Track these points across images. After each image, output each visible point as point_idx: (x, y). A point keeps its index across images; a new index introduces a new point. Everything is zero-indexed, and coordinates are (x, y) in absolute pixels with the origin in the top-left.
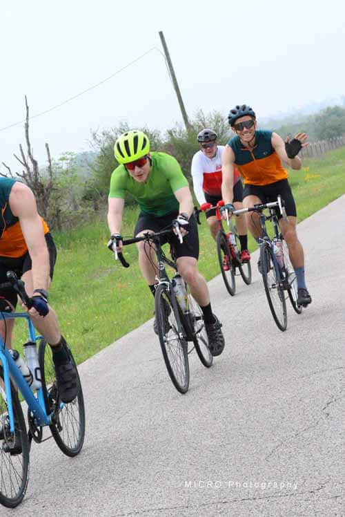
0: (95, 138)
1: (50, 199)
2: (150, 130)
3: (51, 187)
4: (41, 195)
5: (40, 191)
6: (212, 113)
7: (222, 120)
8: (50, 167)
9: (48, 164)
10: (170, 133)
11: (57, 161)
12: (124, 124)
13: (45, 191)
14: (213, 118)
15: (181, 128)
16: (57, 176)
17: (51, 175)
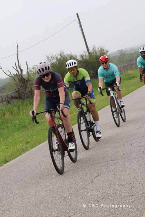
0: (48, 59)
1: (28, 85)
2: (73, 55)
3: (28, 80)
4: (24, 83)
5: (23, 82)
6: (99, 48)
7: (103, 50)
8: (28, 72)
9: (27, 70)
10: (82, 56)
11: (31, 69)
12: (62, 52)
13: (26, 82)
14: (100, 49)
15: (86, 54)
16: (31, 75)
17: (28, 75)
